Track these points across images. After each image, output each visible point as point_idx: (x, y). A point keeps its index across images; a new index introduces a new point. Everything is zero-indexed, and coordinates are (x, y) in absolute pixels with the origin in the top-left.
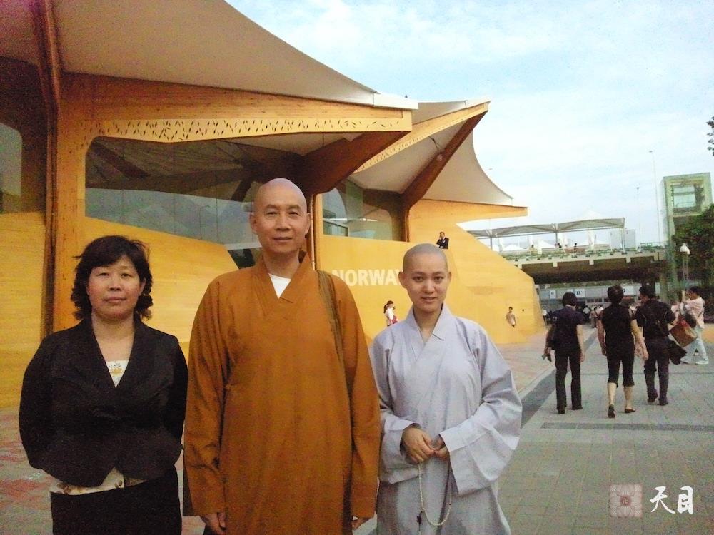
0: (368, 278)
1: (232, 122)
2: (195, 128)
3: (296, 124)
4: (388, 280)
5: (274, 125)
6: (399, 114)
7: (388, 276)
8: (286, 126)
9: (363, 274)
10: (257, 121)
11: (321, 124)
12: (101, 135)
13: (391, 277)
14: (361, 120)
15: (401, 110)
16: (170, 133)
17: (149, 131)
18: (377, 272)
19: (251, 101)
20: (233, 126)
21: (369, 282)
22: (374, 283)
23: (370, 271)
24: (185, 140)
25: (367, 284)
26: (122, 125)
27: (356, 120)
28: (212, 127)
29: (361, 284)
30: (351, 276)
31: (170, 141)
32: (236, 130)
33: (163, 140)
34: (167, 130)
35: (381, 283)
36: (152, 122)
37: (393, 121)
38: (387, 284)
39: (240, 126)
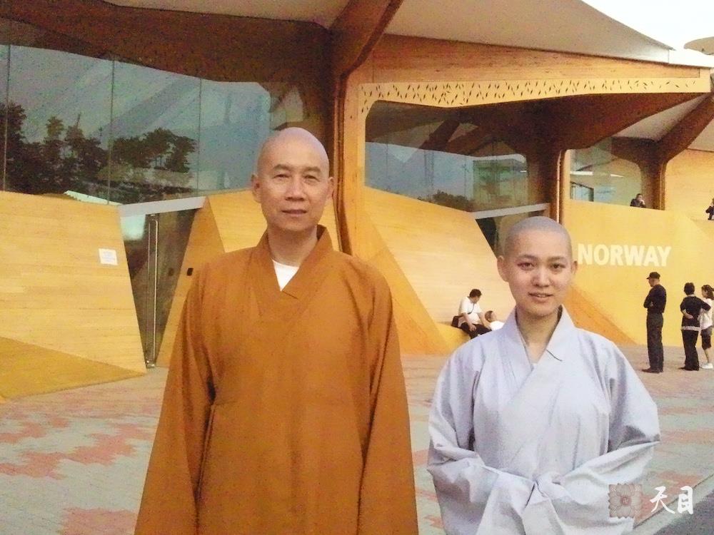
0: (623, 255)
1: (513, 84)
2: (476, 90)
3: (582, 85)
4: (648, 260)
5: (558, 87)
6: (695, 72)
7: (649, 253)
8: (571, 88)
9: (617, 251)
10: (541, 83)
11: (609, 84)
12: (381, 98)
13: (651, 256)
14: (653, 80)
15: (699, 68)
16: (450, 97)
17: (429, 95)
19: (534, 61)
20: (515, 88)
21: (624, 260)
23: (626, 247)
24: (465, 104)
25: (621, 263)
26: (402, 87)
27: (648, 81)
28: (493, 90)
29: (613, 263)
30: (602, 252)
31: (450, 106)
32: (518, 92)
33: (443, 105)
34: (447, 94)
36: (432, 84)
37: (689, 81)
38: (646, 264)
39: (522, 88)
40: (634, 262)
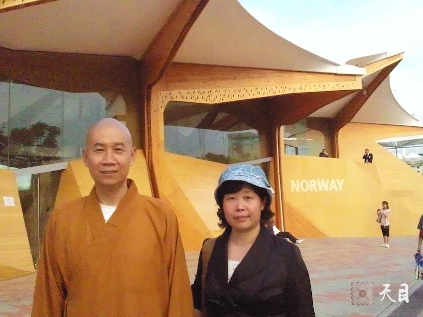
0: (317, 186)
2: (227, 93)
3: (288, 88)
4: (331, 187)
5: (274, 90)
6: (353, 78)
8: (282, 90)
9: (313, 183)
10: (264, 88)
11: (303, 88)
12: (172, 100)
13: (333, 185)
14: (329, 83)
15: (355, 75)
16: (212, 98)
17: (200, 96)
18: (323, 181)
19: (260, 75)
20: (249, 91)
21: (318, 188)
22: (321, 190)
23: (318, 181)
24: (221, 102)
25: (316, 190)
26: (184, 92)
27: (326, 84)
28: (237, 93)
29: (311, 190)
30: (305, 184)
31: (213, 103)
32: (252, 94)
33: (209, 102)
34: (211, 96)
35: (326, 190)
36: (202, 91)
37: (350, 83)
38: (330, 190)
39: (254, 91)
40: (323, 189)
